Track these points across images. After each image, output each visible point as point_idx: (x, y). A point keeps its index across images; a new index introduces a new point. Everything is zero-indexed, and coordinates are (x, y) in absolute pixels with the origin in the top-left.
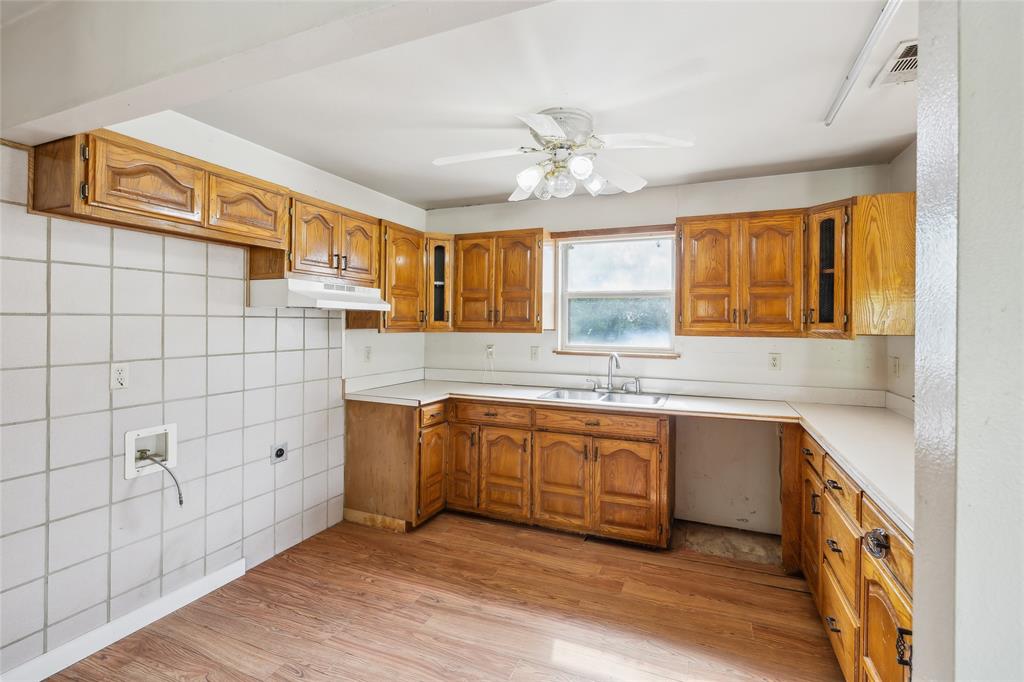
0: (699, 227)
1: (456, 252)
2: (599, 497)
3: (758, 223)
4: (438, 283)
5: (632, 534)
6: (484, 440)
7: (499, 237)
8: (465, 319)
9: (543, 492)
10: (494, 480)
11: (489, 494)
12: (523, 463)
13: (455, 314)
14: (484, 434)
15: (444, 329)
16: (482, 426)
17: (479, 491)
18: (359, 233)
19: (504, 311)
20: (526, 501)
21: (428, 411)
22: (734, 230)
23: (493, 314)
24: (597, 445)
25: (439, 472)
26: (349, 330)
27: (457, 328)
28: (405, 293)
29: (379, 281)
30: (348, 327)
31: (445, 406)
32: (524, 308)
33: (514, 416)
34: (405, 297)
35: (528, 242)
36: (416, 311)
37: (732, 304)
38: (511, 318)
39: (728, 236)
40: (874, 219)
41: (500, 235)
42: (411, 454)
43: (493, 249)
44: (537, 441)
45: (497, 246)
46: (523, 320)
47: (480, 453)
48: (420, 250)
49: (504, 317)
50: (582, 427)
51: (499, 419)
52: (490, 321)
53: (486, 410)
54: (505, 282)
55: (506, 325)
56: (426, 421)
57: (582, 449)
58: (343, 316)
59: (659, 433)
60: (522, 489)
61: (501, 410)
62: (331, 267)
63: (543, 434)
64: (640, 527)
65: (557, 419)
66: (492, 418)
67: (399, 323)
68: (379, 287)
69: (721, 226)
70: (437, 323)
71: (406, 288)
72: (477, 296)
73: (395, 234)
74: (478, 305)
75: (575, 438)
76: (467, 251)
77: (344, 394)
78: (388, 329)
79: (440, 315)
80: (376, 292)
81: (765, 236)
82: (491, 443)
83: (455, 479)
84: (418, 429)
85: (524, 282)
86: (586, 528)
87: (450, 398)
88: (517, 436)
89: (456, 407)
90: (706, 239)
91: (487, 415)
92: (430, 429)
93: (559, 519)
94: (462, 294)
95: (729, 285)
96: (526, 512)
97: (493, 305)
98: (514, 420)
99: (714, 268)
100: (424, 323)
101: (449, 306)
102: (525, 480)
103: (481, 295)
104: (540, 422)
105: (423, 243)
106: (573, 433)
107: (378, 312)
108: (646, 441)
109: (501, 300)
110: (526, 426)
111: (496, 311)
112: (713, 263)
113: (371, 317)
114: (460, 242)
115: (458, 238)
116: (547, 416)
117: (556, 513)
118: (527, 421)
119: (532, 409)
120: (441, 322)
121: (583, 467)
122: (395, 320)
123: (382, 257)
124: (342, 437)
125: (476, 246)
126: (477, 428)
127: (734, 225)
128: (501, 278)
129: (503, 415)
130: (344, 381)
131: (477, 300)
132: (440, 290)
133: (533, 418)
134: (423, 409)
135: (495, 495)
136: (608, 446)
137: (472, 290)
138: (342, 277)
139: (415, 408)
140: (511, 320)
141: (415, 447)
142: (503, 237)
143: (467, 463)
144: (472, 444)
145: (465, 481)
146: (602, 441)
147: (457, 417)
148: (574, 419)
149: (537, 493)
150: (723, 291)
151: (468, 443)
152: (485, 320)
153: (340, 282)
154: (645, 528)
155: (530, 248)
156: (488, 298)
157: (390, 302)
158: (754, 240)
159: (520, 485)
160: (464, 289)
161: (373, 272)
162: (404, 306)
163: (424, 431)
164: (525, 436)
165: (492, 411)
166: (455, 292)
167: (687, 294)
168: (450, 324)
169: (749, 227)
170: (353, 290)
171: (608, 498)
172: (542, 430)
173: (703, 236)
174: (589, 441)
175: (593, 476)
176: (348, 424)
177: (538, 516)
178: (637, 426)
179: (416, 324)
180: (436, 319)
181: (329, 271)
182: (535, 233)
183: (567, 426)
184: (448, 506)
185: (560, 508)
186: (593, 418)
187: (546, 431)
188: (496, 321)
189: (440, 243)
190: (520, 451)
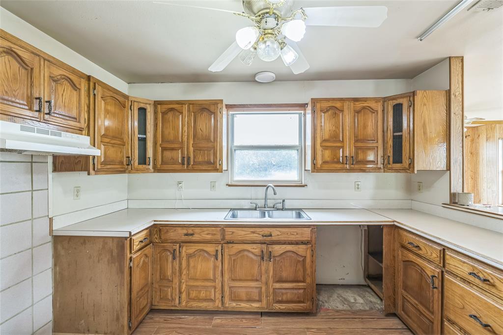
0: (326, 105)
1: (156, 113)
2: (272, 285)
3: (359, 105)
4: (141, 136)
5: (294, 307)
6: (184, 254)
7: (190, 104)
8: (163, 163)
9: (230, 287)
10: (192, 283)
11: (188, 294)
12: (215, 267)
13: (155, 160)
14: (184, 249)
15: (147, 171)
16: (182, 243)
17: (180, 293)
18: (66, 82)
19: (194, 157)
20: (219, 296)
21: (137, 239)
22: (346, 108)
23: (186, 159)
24: (270, 250)
25: (146, 285)
26: (55, 174)
27: (157, 170)
28: (113, 142)
29: (88, 129)
30: (55, 169)
31: (150, 231)
32: (209, 155)
33: (208, 234)
34: (113, 145)
35: (212, 108)
36: (123, 157)
37: (345, 152)
38: (200, 162)
39: (342, 111)
40: (425, 105)
41: (191, 103)
42: (123, 278)
43: (185, 112)
44: (226, 251)
45: (189, 111)
46: (209, 163)
47: (180, 264)
48: (126, 109)
49: (194, 161)
50: (260, 238)
51: (196, 238)
52: (183, 164)
53: (185, 231)
54: (195, 136)
55: (196, 167)
56: (136, 247)
57: (260, 253)
58: (50, 160)
59: (311, 237)
60: (215, 288)
61: (197, 230)
62: (30, 109)
63: (230, 245)
64: (299, 302)
65: (241, 234)
66: (190, 237)
67: (109, 167)
68: (88, 135)
69: (338, 105)
70: (141, 166)
71: (114, 137)
72: (173, 146)
73: (104, 92)
74: (174, 152)
75: (255, 246)
76: (164, 114)
77: (51, 231)
78: (97, 172)
79: (143, 160)
80: (86, 140)
81: (362, 112)
82: (189, 256)
83: (160, 286)
84: (129, 256)
85: (209, 136)
86: (263, 308)
87: (154, 224)
88: (211, 248)
89: (160, 230)
90: (330, 112)
91: (186, 235)
92: (139, 253)
93: (243, 305)
94: (161, 145)
95: (343, 141)
96: (218, 303)
97: (186, 153)
98: (209, 237)
99: (334, 131)
100: (130, 167)
101: (150, 153)
102: (217, 280)
103: (176, 146)
104: (228, 237)
105: (128, 104)
106: (254, 243)
107: (87, 157)
108: (303, 243)
109: (191, 149)
110: (217, 241)
111: (189, 158)
112: (334, 128)
113: (80, 161)
114: (159, 106)
115: (157, 103)
116: (233, 232)
117: (241, 300)
118: (218, 237)
119: (222, 228)
120: (144, 166)
121: (260, 265)
122: (104, 163)
123: (91, 109)
124: (50, 270)
125: (172, 109)
126: (178, 245)
127: (346, 104)
128: (192, 133)
129: (199, 234)
130: (51, 220)
131: (173, 149)
132: (143, 141)
133: (223, 235)
134: (133, 238)
135: (193, 294)
136: (278, 249)
137: (169, 142)
138: (46, 122)
139: (126, 238)
140: (200, 163)
141: (126, 270)
142: (193, 104)
143: (169, 273)
144: (174, 258)
145: (168, 287)
146: (274, 246)
147: (160, 238)
148: (253, 232)
149: (226, 289)
150: (339, 144)
151: (170, 258)
152: (179, 164)
153: (43, 126)
154: (303, 302)
155: (214, 113)
156: (182, 148)
157: (99, 148)
158: (356, 114)
159: (213, 284)
160: (163, 141)
161: (82, 121)
162: (113, 153)
163: (134, 256)
164: (217, 248)
165: (190, 231)
166: (155, 143)
167: (318, 147)
168: (151, 167)
169: (354, 107)
170: (60, 135)
171: (278, 285)
172: (230, 243)
173: (327, 111)
174: (264, 246)
175: (267, 271)
176: (56, 257)
177: (227, 305)
178: (297, 234)
179: (123, 167)
180: (139, 164)
181: (28, 113)
182: (217, 103)
183: (248, 238)
184: (154, 307)
185: (244, 297)
186: (266, 231)
187: (233, 243)
188: (188, 164)
189: (142, 105)
190: (213, 259)
